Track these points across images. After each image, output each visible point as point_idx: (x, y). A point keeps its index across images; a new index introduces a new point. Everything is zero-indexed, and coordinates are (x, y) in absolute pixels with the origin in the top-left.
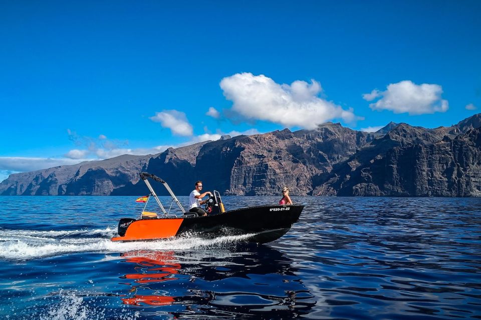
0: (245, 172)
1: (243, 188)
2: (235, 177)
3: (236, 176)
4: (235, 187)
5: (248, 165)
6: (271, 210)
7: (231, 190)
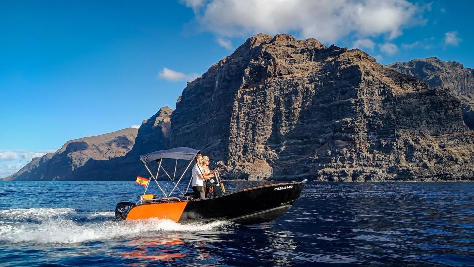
0: (277, 101)
1: (272, 153)
2: (243, 119)
3: (247, 114)
4: (245, 151)
5: (288, 77)
6: (275, 189)
7: (230, 162)
